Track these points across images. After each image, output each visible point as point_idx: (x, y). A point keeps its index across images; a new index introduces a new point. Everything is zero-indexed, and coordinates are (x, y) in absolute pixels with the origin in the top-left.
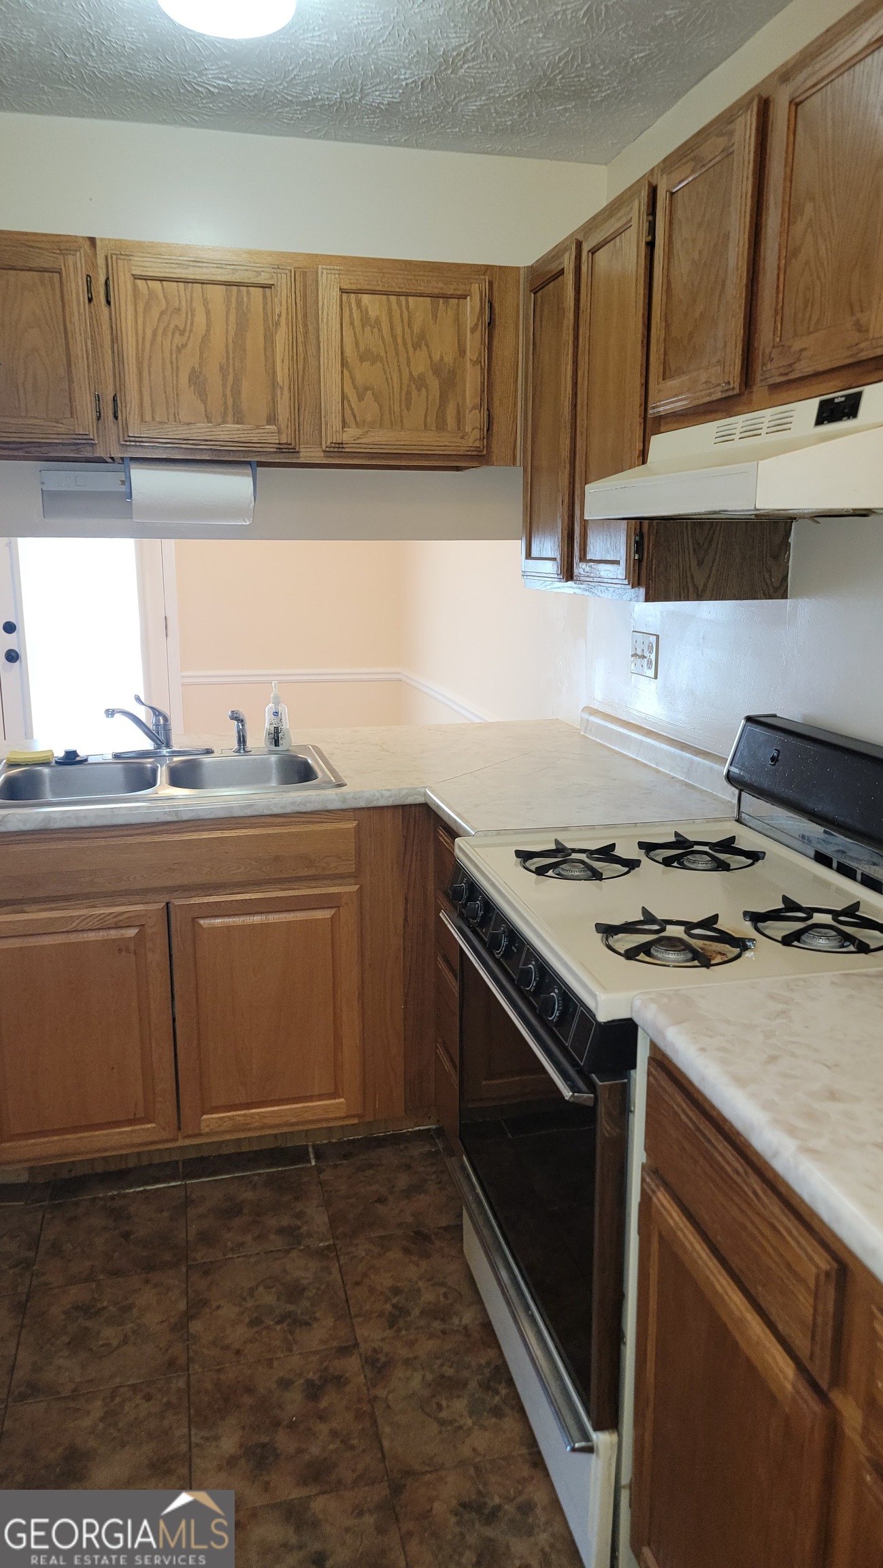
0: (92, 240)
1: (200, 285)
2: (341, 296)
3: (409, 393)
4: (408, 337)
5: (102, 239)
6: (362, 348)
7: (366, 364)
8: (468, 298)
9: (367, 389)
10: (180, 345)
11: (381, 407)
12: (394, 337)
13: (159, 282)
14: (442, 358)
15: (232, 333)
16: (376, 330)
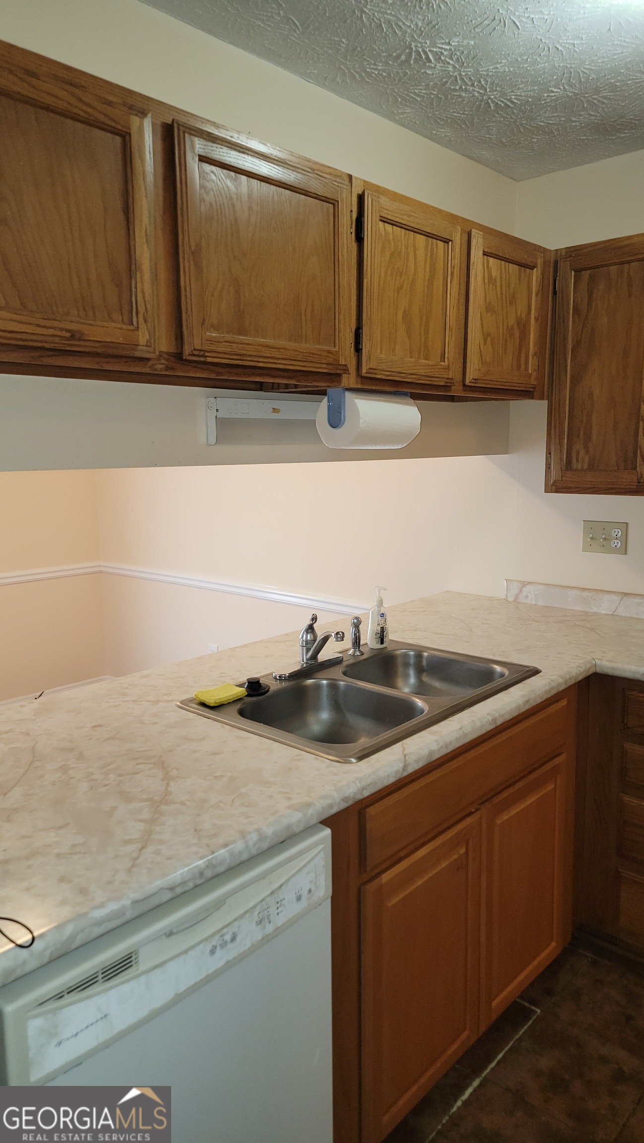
0: (350, 177)
1: (413, 233)
2: (484, 258)
3: (506, 341)
4: (508, 294)
5: (356, 178)
6: (488, 301)
7: (489, 314)
8: (535, 270)
9: (489, 335)
10: (399, 286)
11: (494, 350)
12: (502, 294)
13: (391, 226)
14: (521, 316)
15: (427, 277)
16: (494, 287)
